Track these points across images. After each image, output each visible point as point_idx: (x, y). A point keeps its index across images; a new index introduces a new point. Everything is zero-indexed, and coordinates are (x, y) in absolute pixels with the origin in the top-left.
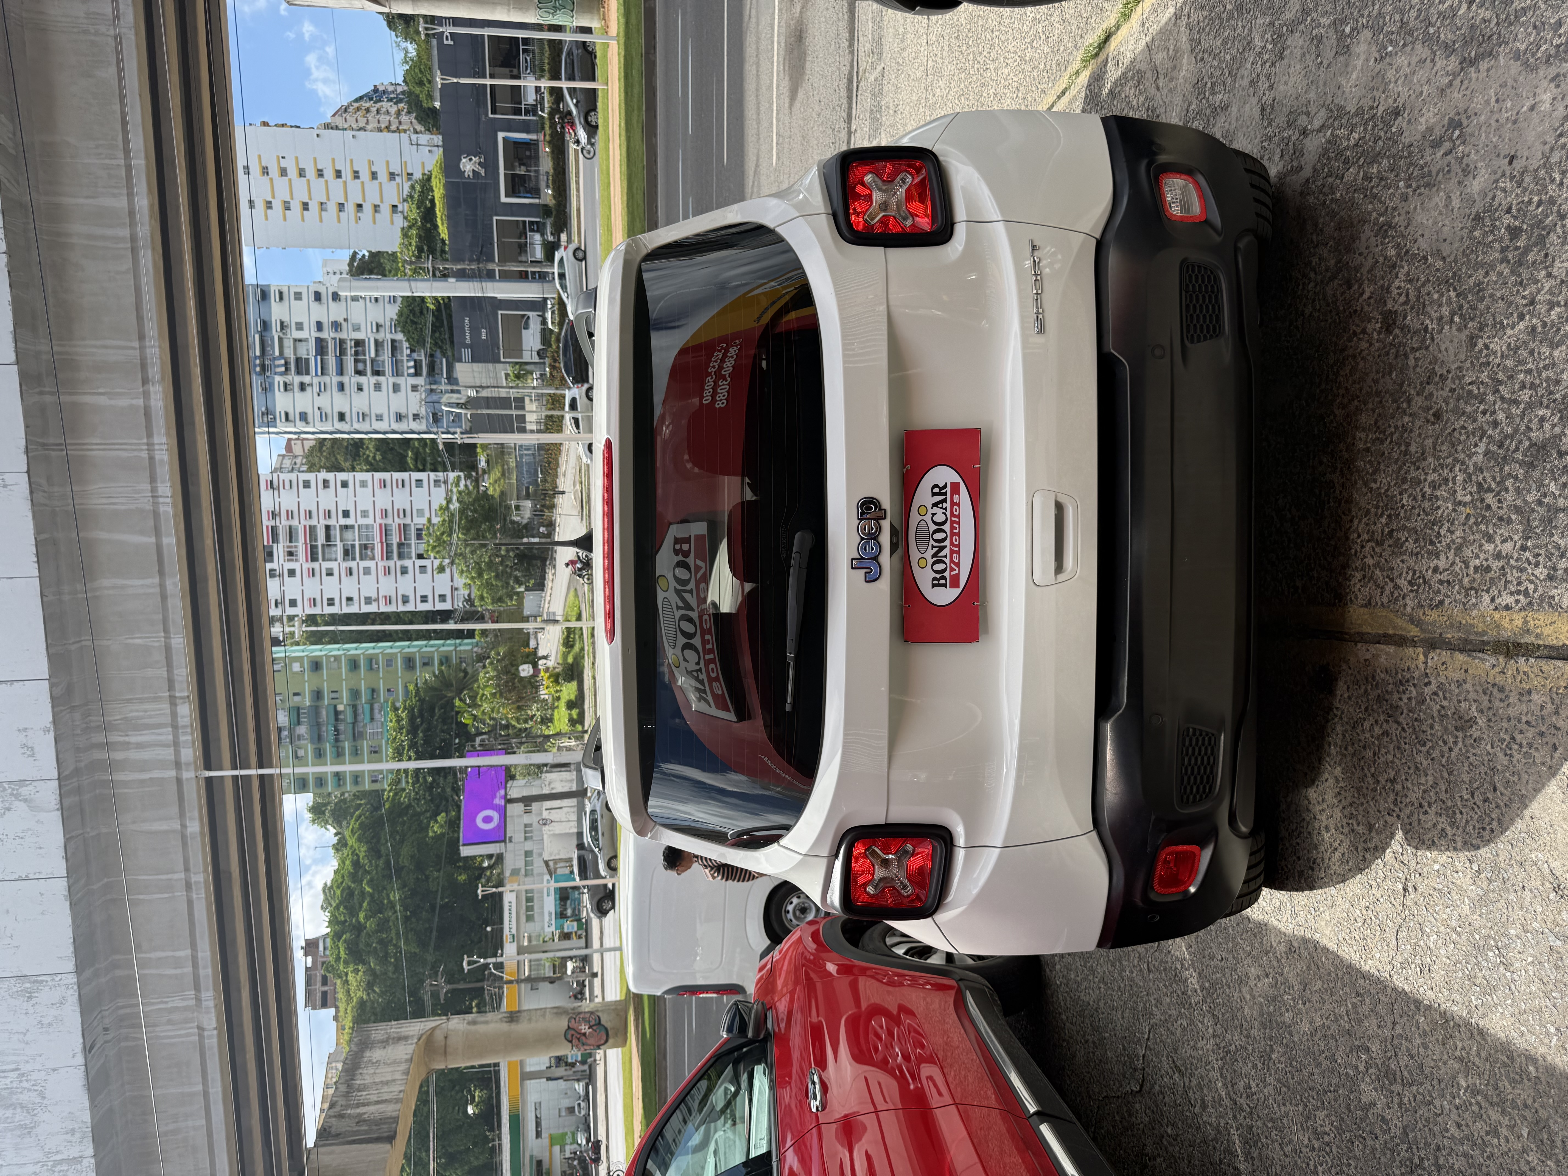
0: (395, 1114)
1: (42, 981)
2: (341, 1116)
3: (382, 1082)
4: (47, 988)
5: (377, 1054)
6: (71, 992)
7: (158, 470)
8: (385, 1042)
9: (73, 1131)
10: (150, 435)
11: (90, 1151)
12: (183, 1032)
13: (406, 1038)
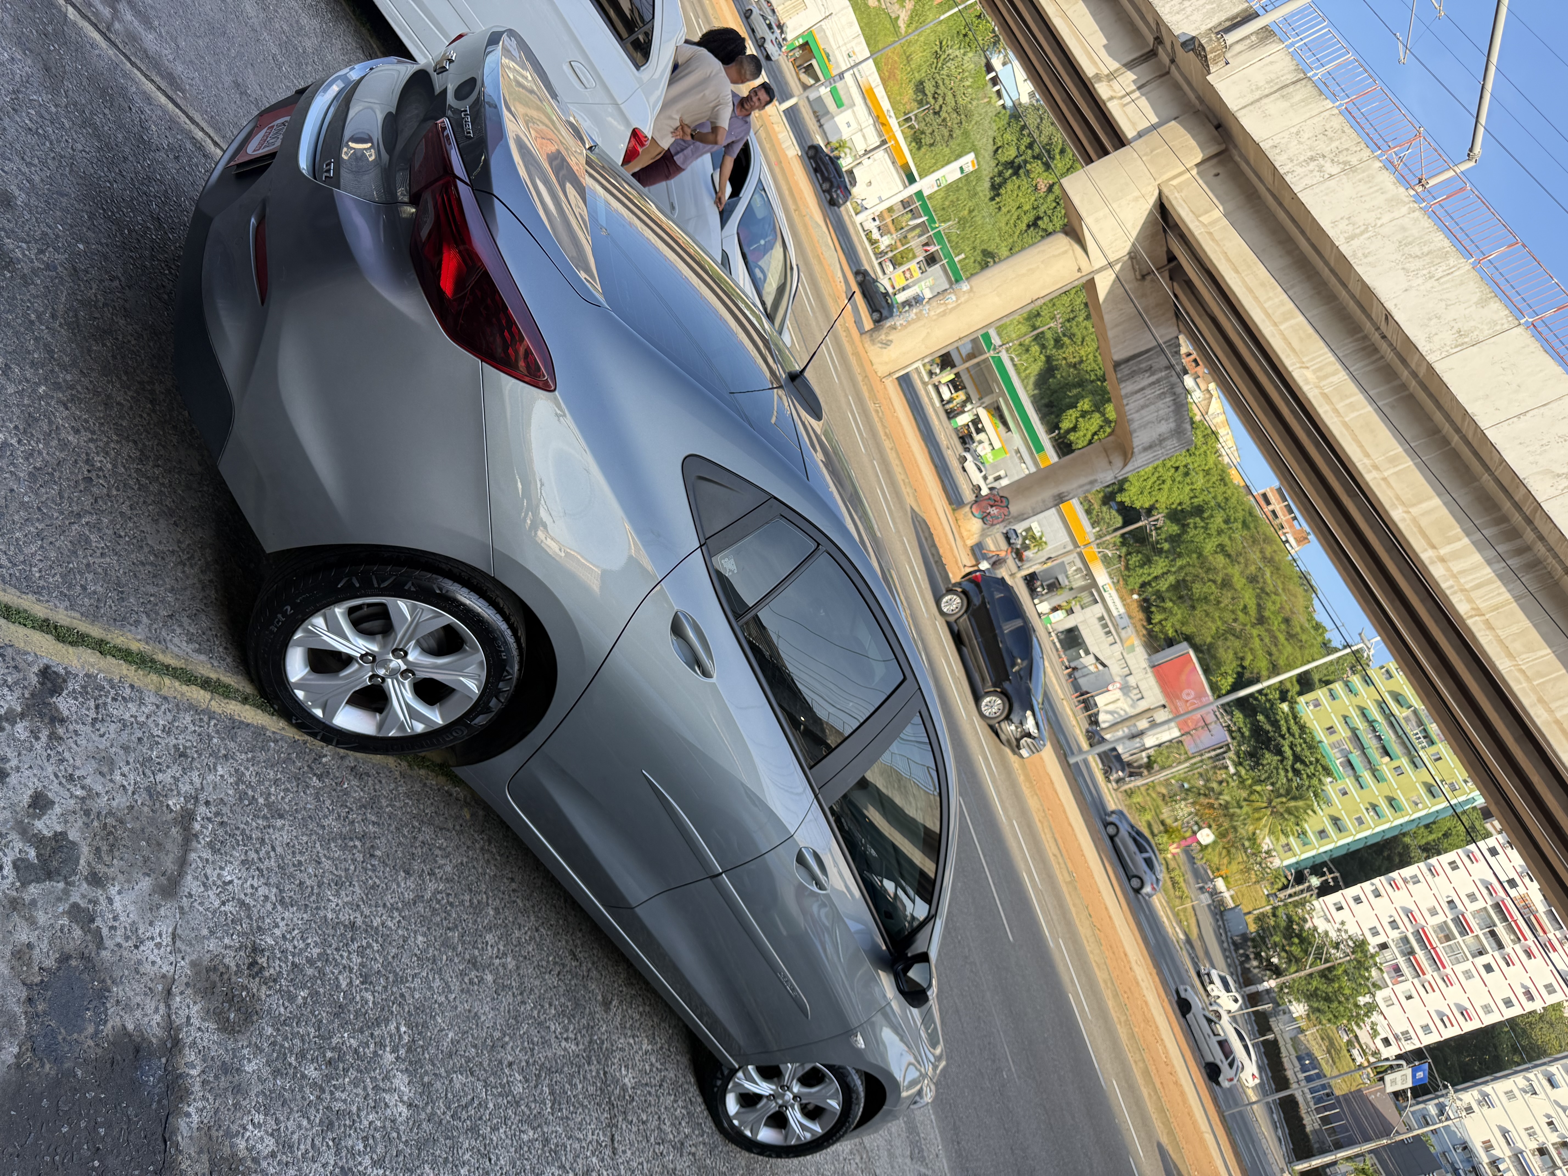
0: (1122, 385)
1: (1456, 347)
3: (1147, 406)
4: (1448, 343)
5: (1164, 428)
6: (1427, 349)
8: (1161, 440)
9: (1365, 256)
11: (1344, 249)
13: (1145, 449)
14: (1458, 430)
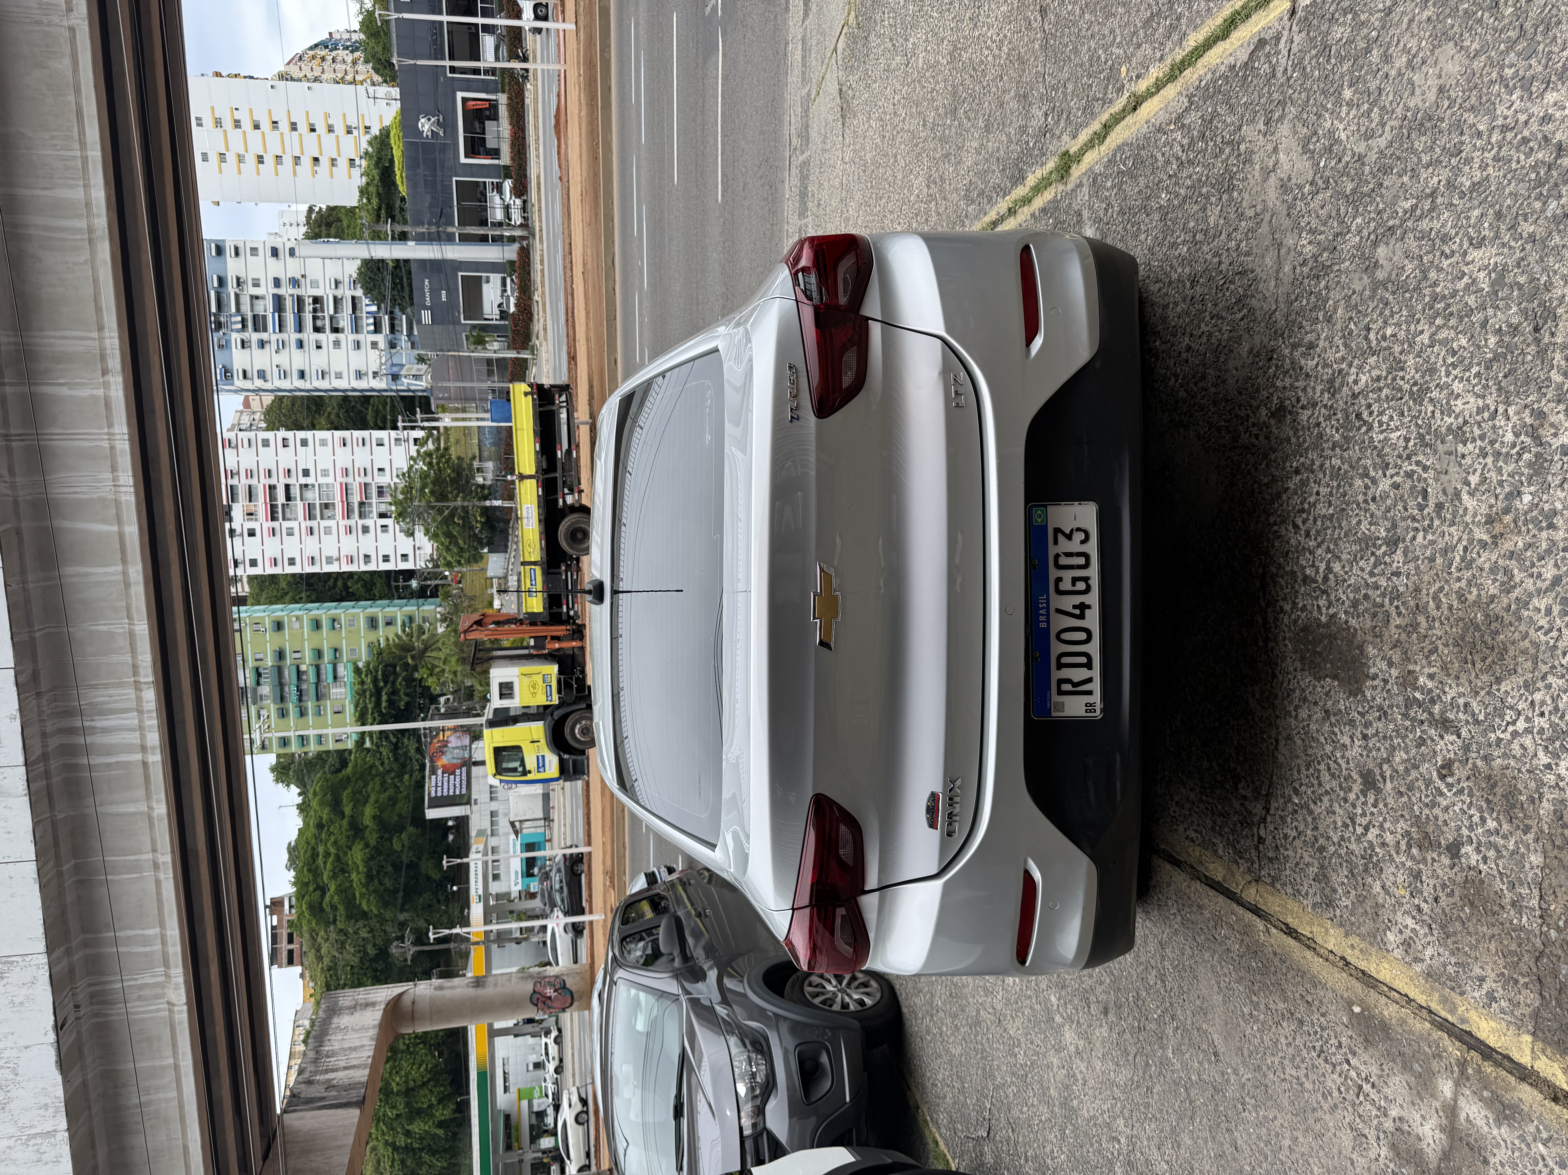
0: (364, 1080)
1: (13, 962)
2: (309, 1082)
3: (350, 1048)
5: (344, 1020)
6: (41, 971)
7: (119, 459)
8: (353, 1009)
9: (46, 1106)
10: (110, 425)
11: (64, 1125)
12: (153, 1008)
13: (373, 1004)
14: (60, 874)
